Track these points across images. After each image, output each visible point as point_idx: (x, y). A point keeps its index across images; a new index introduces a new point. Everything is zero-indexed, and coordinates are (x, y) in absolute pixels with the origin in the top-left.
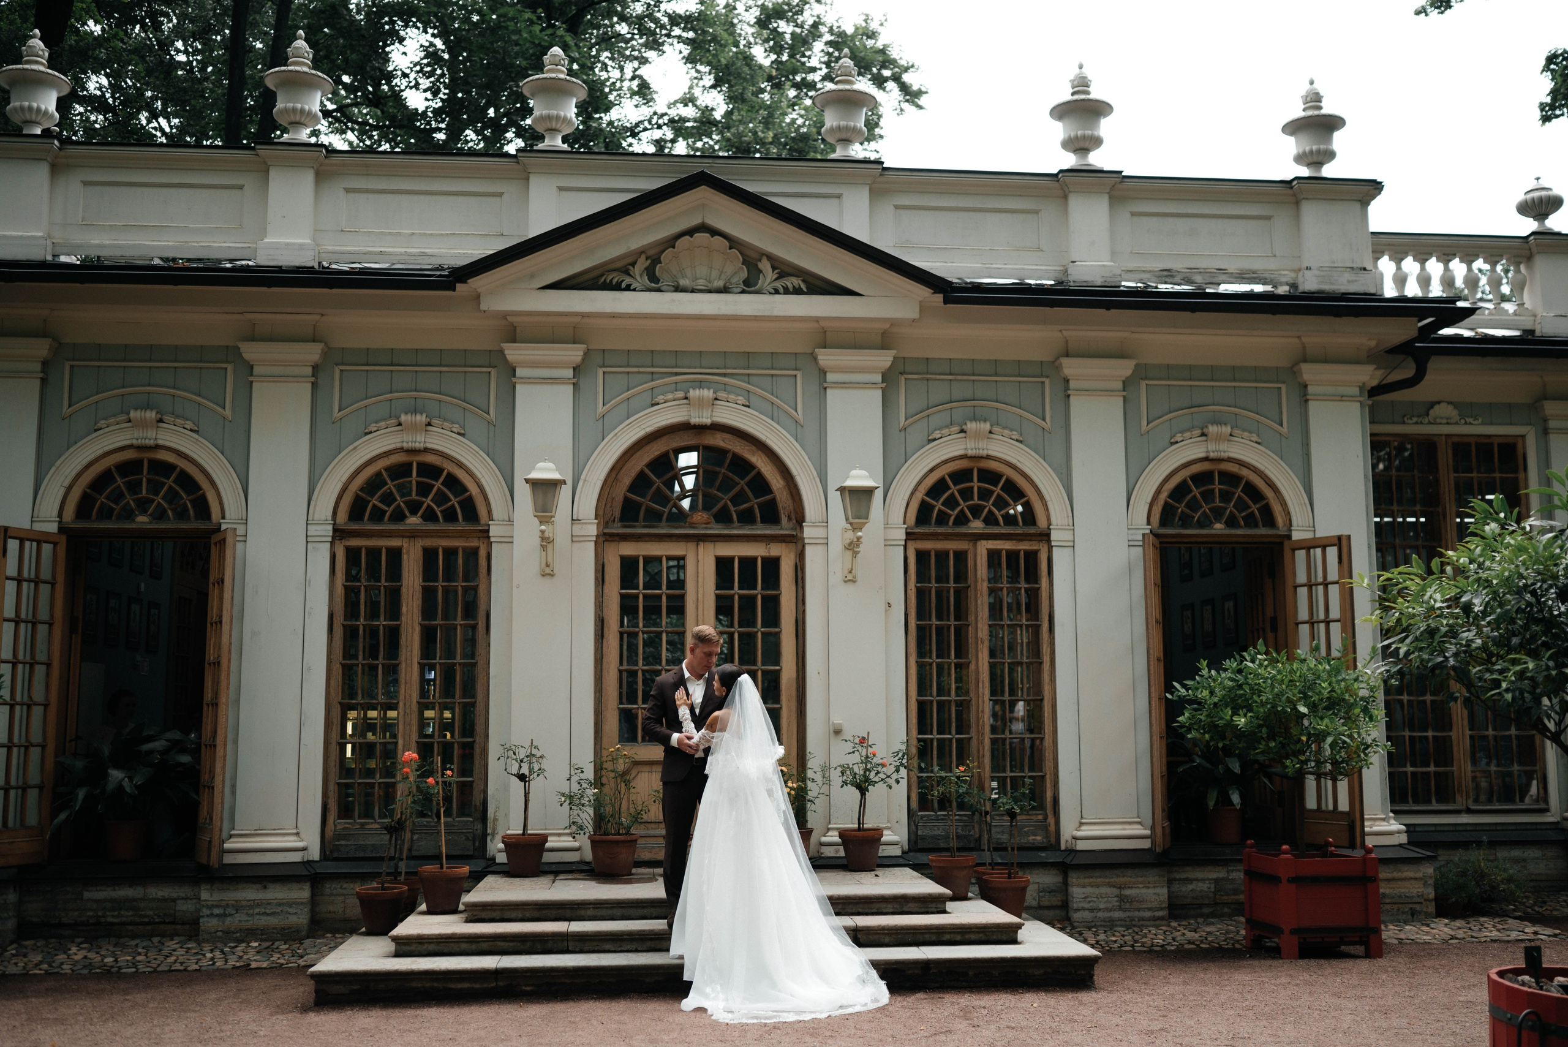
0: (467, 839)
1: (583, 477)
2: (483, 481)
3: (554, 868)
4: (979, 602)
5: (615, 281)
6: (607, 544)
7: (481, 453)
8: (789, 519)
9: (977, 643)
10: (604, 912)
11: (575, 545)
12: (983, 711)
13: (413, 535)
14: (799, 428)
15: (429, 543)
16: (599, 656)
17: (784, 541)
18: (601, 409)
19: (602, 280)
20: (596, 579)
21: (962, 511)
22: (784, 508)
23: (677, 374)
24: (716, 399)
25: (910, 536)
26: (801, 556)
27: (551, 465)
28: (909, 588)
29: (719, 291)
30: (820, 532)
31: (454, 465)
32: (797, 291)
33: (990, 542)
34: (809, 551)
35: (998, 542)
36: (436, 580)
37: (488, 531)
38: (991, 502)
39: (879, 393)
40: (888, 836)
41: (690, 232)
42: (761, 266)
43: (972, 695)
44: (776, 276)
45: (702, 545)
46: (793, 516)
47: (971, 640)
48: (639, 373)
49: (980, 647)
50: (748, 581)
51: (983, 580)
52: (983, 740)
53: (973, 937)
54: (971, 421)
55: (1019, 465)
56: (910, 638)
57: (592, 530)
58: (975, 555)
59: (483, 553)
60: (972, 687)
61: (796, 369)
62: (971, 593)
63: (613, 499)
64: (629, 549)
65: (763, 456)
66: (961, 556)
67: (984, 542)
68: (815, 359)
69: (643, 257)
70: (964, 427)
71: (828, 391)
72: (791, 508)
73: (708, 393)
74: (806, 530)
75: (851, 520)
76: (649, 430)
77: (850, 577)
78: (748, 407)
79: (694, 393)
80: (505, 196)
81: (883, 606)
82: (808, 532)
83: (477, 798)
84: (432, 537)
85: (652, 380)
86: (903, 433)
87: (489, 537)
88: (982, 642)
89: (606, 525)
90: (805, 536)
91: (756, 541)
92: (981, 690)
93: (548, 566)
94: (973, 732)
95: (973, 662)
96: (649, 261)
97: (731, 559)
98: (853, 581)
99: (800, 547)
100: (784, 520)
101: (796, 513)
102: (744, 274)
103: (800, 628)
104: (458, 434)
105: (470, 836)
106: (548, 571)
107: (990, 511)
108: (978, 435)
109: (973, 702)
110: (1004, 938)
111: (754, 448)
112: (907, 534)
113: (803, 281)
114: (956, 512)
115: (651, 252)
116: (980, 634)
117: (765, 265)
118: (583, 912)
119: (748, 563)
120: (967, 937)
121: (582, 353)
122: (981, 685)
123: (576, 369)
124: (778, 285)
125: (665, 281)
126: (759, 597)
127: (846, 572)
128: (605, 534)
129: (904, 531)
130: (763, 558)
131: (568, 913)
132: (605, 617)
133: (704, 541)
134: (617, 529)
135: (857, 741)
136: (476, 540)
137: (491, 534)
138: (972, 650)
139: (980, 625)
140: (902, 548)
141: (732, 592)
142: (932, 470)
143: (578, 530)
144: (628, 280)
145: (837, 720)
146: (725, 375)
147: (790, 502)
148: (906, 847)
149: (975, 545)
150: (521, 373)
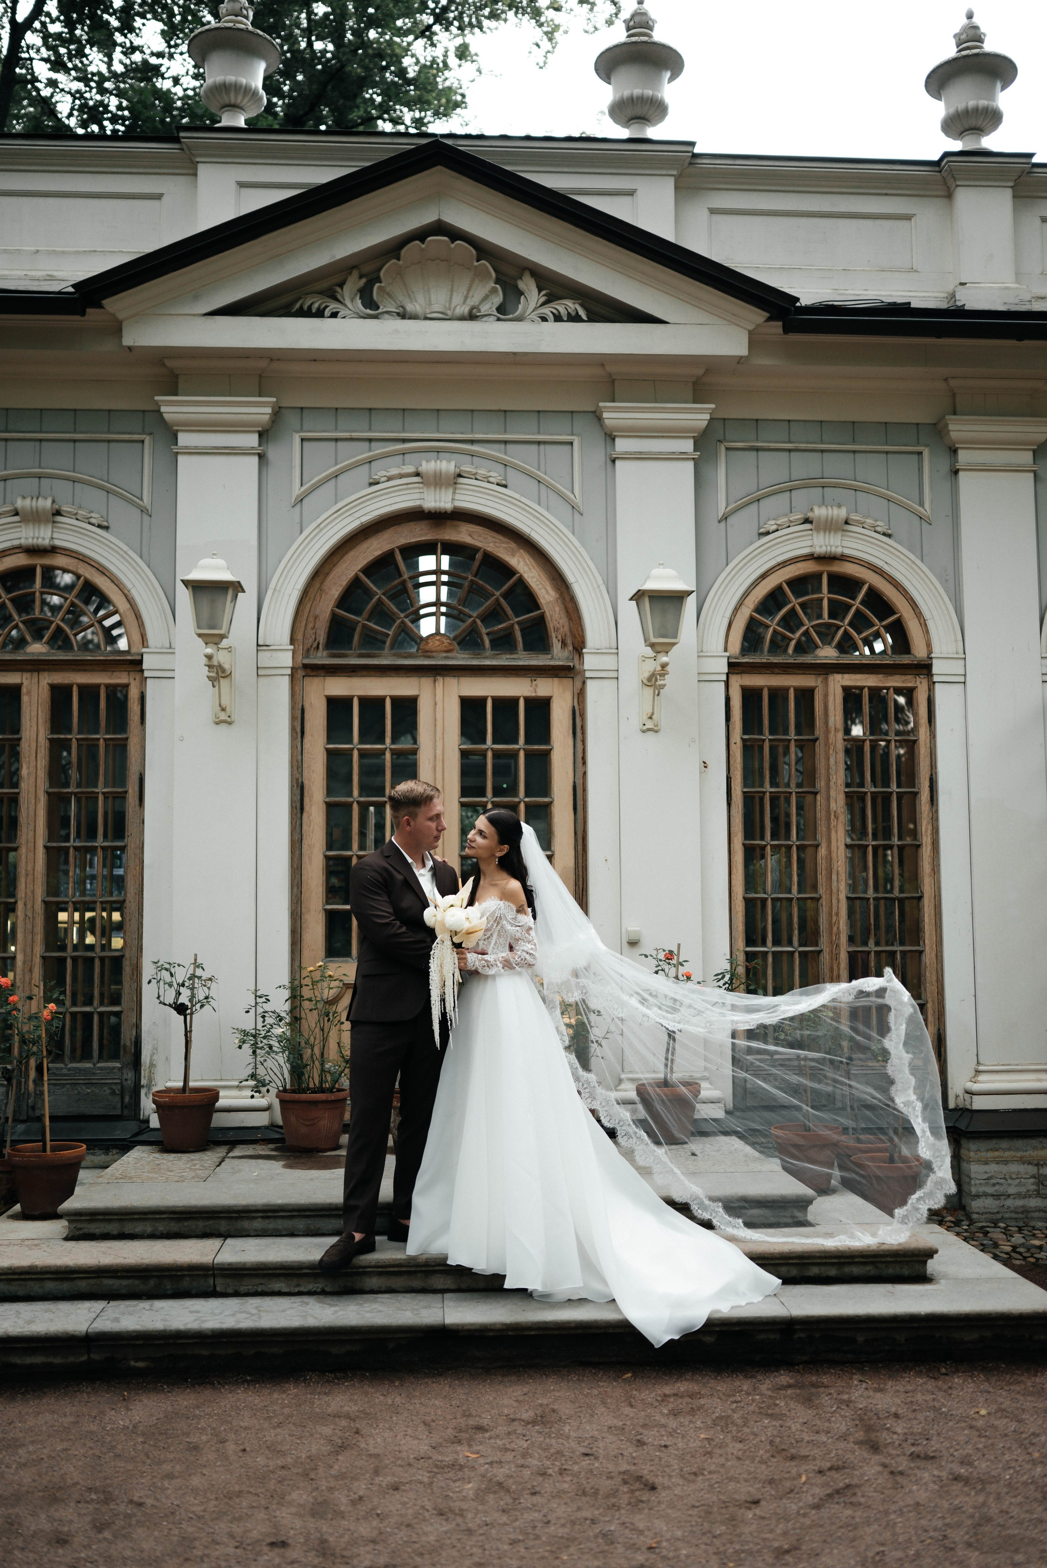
0: (113, 1093)
1: (272, 586)
2: (134, 593)
3: (231, 1136)
4: (832, 761)
5: (316, 305)
6: (307, 680)
7: (131, 553)
8: (564, 644)
9: (828, 819)
10: (280, 1224)
11: (261, 680)
12: (837, 914)
13: (36, 666)
14: (577, 515)
15: (60, 678)
16: (297, 837)
17: (557, 676)
18: (297, 490)
19: (298, 306)
20: (293, 729)
21: (806, 633)
22: (556, 630)
23: (404, 441)
24: (460, 476)
25: (734, 667)
26: (580, 696)
27: (221, 562)
28: (732, 741)
29: (462, 318)
30: (608, 662)
31: (93, 570)
32: (574, 318)
33: (846, 676)
34: (592, 689)
35: (858, 676)
36: (70, 731)
37: (140, 662)
38: (847, 621)
39: (690, 465)
40: (707, 1091)
41: (421, 235)
42: (521, 285)
43: (822, 890)
44: (543, 299)
45: (440, 679)
46: (569, 641)
47: (820, 814)
48: (352, 439)
49: (833, 823)
50: (507, 732)
51: (836, 730)
52: (838, 955)
53: (856, 1270)
54: (820, 506)
55: (886, 568)
56: (733, 812)
57: (286, 659)
58: (826, 696)
59: (134, 693)
60: (822, 879)
61: (572, 434)
62: (820, 747)
63: (316, 617)
64: (339, 687)
65: (527, 557)
66: (806, 696)
67: (838, 677)
68: (599, 419)
69: (355, 274)
70: (810, 515)
71: (618, 462)
72: (566, 629)
73: (446, 466)
74: (587, 658)
75: (653, 640)
76: (365, 519)
77: (650, 725)
78: (505, 486)
79: (429, 466)
80: (164, 198)
81: (697, 765)
82: (590, 662)
83: (127, 1036)
84: (63, 670)
85: (370, 450)
86: (723, 524)
87: (142, 671)
88: (837, 817)
89: (307, 653)
90: (586, 666)
91: (518, 676)
92: (834, 884)
93: (223, 710)
94: (824, 943)
95: (824, 845)
96: (364, 280)
97: (482, 701)
98: (655, 731)
99: (578, 685)
100: (556, 646)
101: (574, 636)
102: (498, 299)
103: (580, 797)
104: (99, 526)
105: (117, 1089)
106: (223, 716)
107: (846, 633)
108: (829, 526)
109: (824, 901)
110: (906, 1272)
111: (513, 545)
112: (731, 665)
113: (582, 305)
114: (798, 634)
115: (366, 269)
116: (833, 806)
117: (528, 285)
118: (246, 1224)
119: (505, 706)
120: (847, 1270)
121: (269, 410)
122: (834, 877)
123: (263, 435)
124: (547, 311)
125: (387, 306)
126: (522, 754)
127: (645, 717)
128: (305, 666)
129: (725, 661)
130: (528, 700)
131: (223, 1226)
132: (306, 782)
133: (443, 676)
134: (322, 658)
135: (662, 956)
136: (125, 674)
137: (144, 666)
138: (822, 828)
139: (833, 793)
140: (723, 684)
141: (483, 747)
142: (764, 576)
143: (266, 659)
144: (333, 306)
145: (632, 926)
146: (472, 442)
147: (564, 621)
148: (730, 1105)
149: (826, 682)
150: (185, 439)
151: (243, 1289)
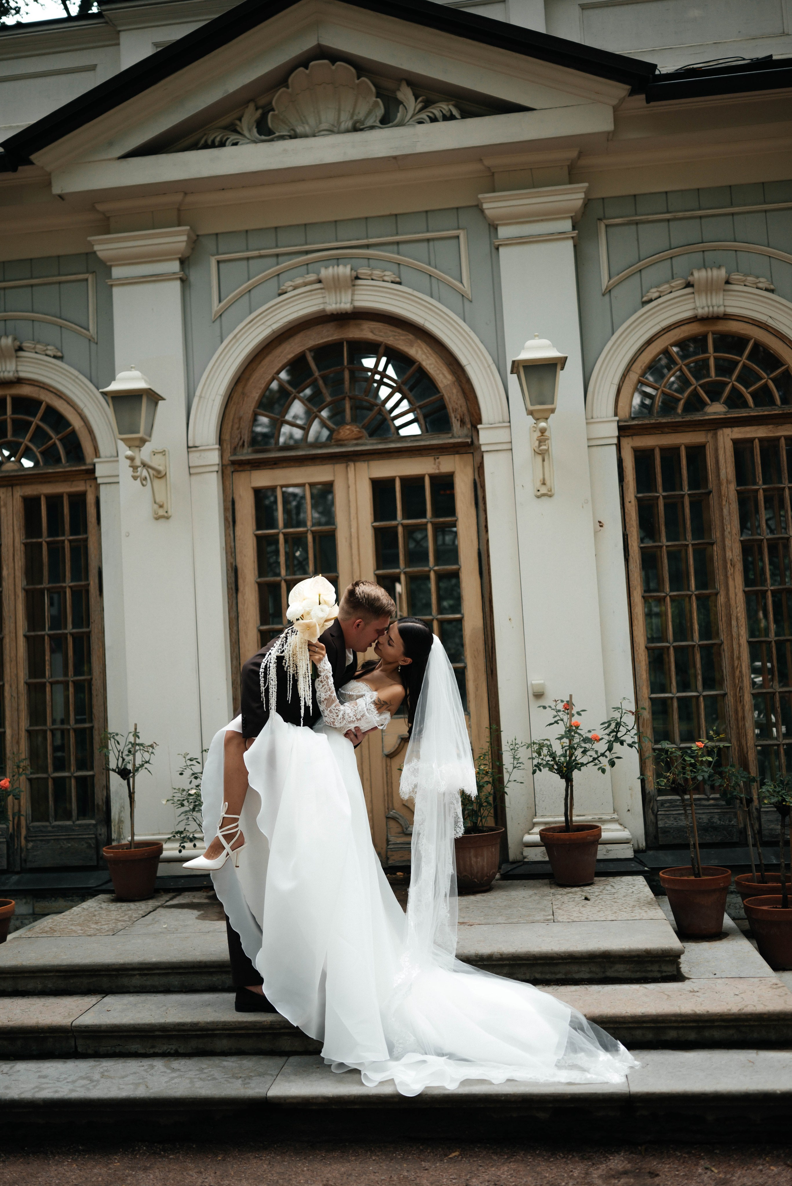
1: (198, 393)
2: (87, 412)
3: (181, 883)
4: (725, 511)
5: (218, 139)
6: (236, 475)
7: (81, 377)
8: (463, 423)
9: (725, 568)
10: (155, 981)
11: (194, 478)
12: (739, 658)
14: (467, 303)
15: (30, 490)
16: (234, 615)
17: (458, 453)
18: (216, 306)
19: (203, 141)
20: (226, 519)
21: (695, 393)
22: (455, 410)
23: (307, 252)
24: (357, 278)
25: (624, 430)
26: (480, 469)
27: (136, 373)
28: (627, 500)
29: (347, 131)
30: (501, 435)
31: (51, 395)
32: (449, 118)
33: (736, 429)
34: (489, 461)
35: (748, 429)
36: (40, 536)
37: (93, 471)
38: (734, 377)
39: (570, 244)
41: (304, 61)
42: (400, 96)
43: (723, 636)
44: (420, 106)
45: (352, 465)
46: (467, 420)
47: (717, 563)
48: (261, 257)
49: (730, 571)
50: (414, 506)
51: (728, 482)
52: (741, 697)
53: (717, 1034)
54: (699, 269)
55: (770, 322)
56: (632, 566)
57: (214, 458)
58: (716, 450)
59: (90, 499)
60: (722, 625)
61: (458, 228)
62: (713, 500)
63: (240, 419)
64: (263, 479)
65: (424, 346)
66: (697, 453)
67: (727, 431)
68: (482, 211)
69: (252, 106)
70: (690, 278)
71: (501, 249)
72: (464, 409)
73: (344, 271)
74: (482, 433)
75: (531, 408)
76: (275, 326)
77: (543, 490)
78: (400, 283)
79: (327, 273)
80: (98, 68)
81: (590, 526)
82: (485, 437)
84: (31, 483)
85: (278, 264)
86: (607, 297)
87: (96, 479)
88: (733, 565)
89: (234, 451)
90: (482, 441)
91: (421, 455)
92: (734, 630)
93: (161, 506)
94: (728, 687)
95: (722, 593)
96: (260, 112)
97: (391, 481)
98: (549, 495)
99: (478, 459)
100: (456, 425)
101: (471, 414)
102: (380, 111)
103: (484, 562)
104: (55, 357)
106: (161, 512)
107: (734, 388)
108: (710, 288)
109: (725, 647)
110: (773, 1036)
111: (411, 337)
112: (620, 428)
113: (456, 106)
114: (686, 394)
115: (262, 101)
116: (729, 554)
117: (406, 94)
118: (125, 981)
119: (412, 484)
120: (707, 1034)
121: (185, 238)
122: (734, 623)
123: (183, 262)
124: (424, 116)
125: (280, 132)
126: (430, 527)
127: (538, 484)
128: (233, 463)
129: (615, 426)
130: (432, 477)
131: (105, 982)
132: (239, 566)
133: (354, 461)
134: (246, 454)
135: (560, 706)
136: (82, 483)
137: (97, 474)
138: (719, 577)
139: (728, 543)
140: (614, 448)
141: (394, 523)
142: (649, 342)
143: (196, 459)
144: (233, 137)
145: (536, 680)
146: (368, 246)
147: (462, 401)
148: (643, 844)
149: (715, 437)
150: (117, 272)
151: (102, 1050)
